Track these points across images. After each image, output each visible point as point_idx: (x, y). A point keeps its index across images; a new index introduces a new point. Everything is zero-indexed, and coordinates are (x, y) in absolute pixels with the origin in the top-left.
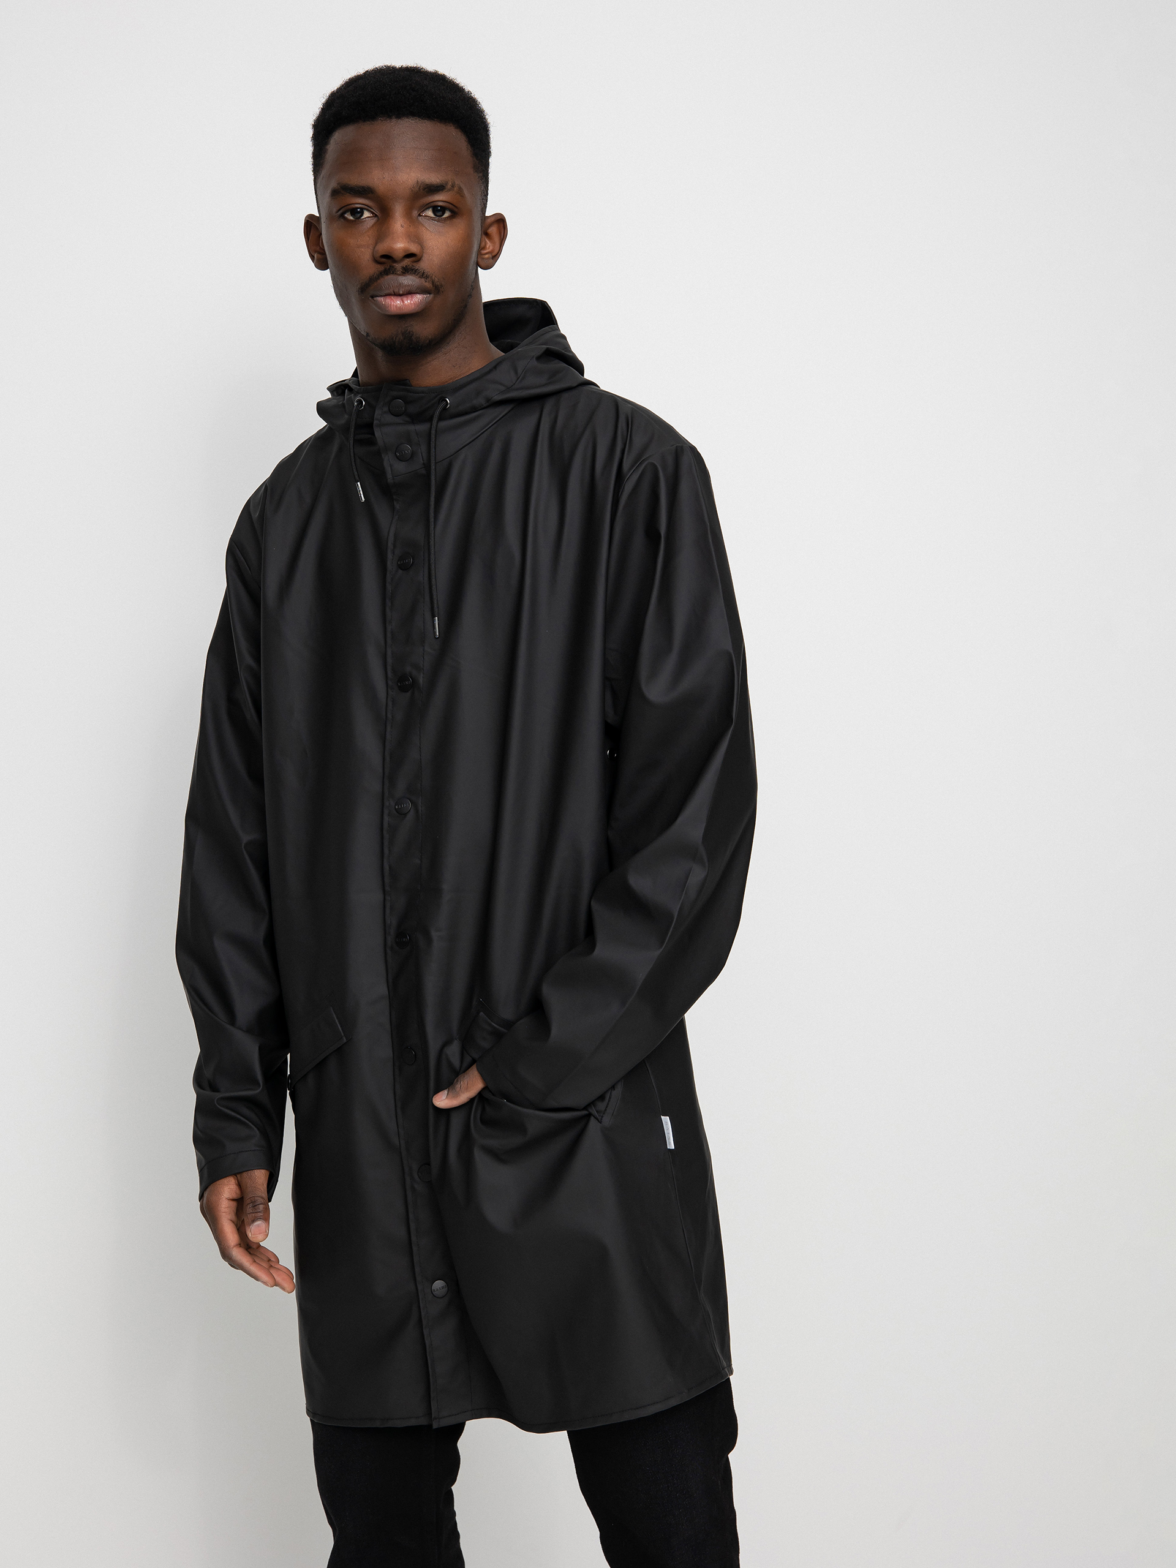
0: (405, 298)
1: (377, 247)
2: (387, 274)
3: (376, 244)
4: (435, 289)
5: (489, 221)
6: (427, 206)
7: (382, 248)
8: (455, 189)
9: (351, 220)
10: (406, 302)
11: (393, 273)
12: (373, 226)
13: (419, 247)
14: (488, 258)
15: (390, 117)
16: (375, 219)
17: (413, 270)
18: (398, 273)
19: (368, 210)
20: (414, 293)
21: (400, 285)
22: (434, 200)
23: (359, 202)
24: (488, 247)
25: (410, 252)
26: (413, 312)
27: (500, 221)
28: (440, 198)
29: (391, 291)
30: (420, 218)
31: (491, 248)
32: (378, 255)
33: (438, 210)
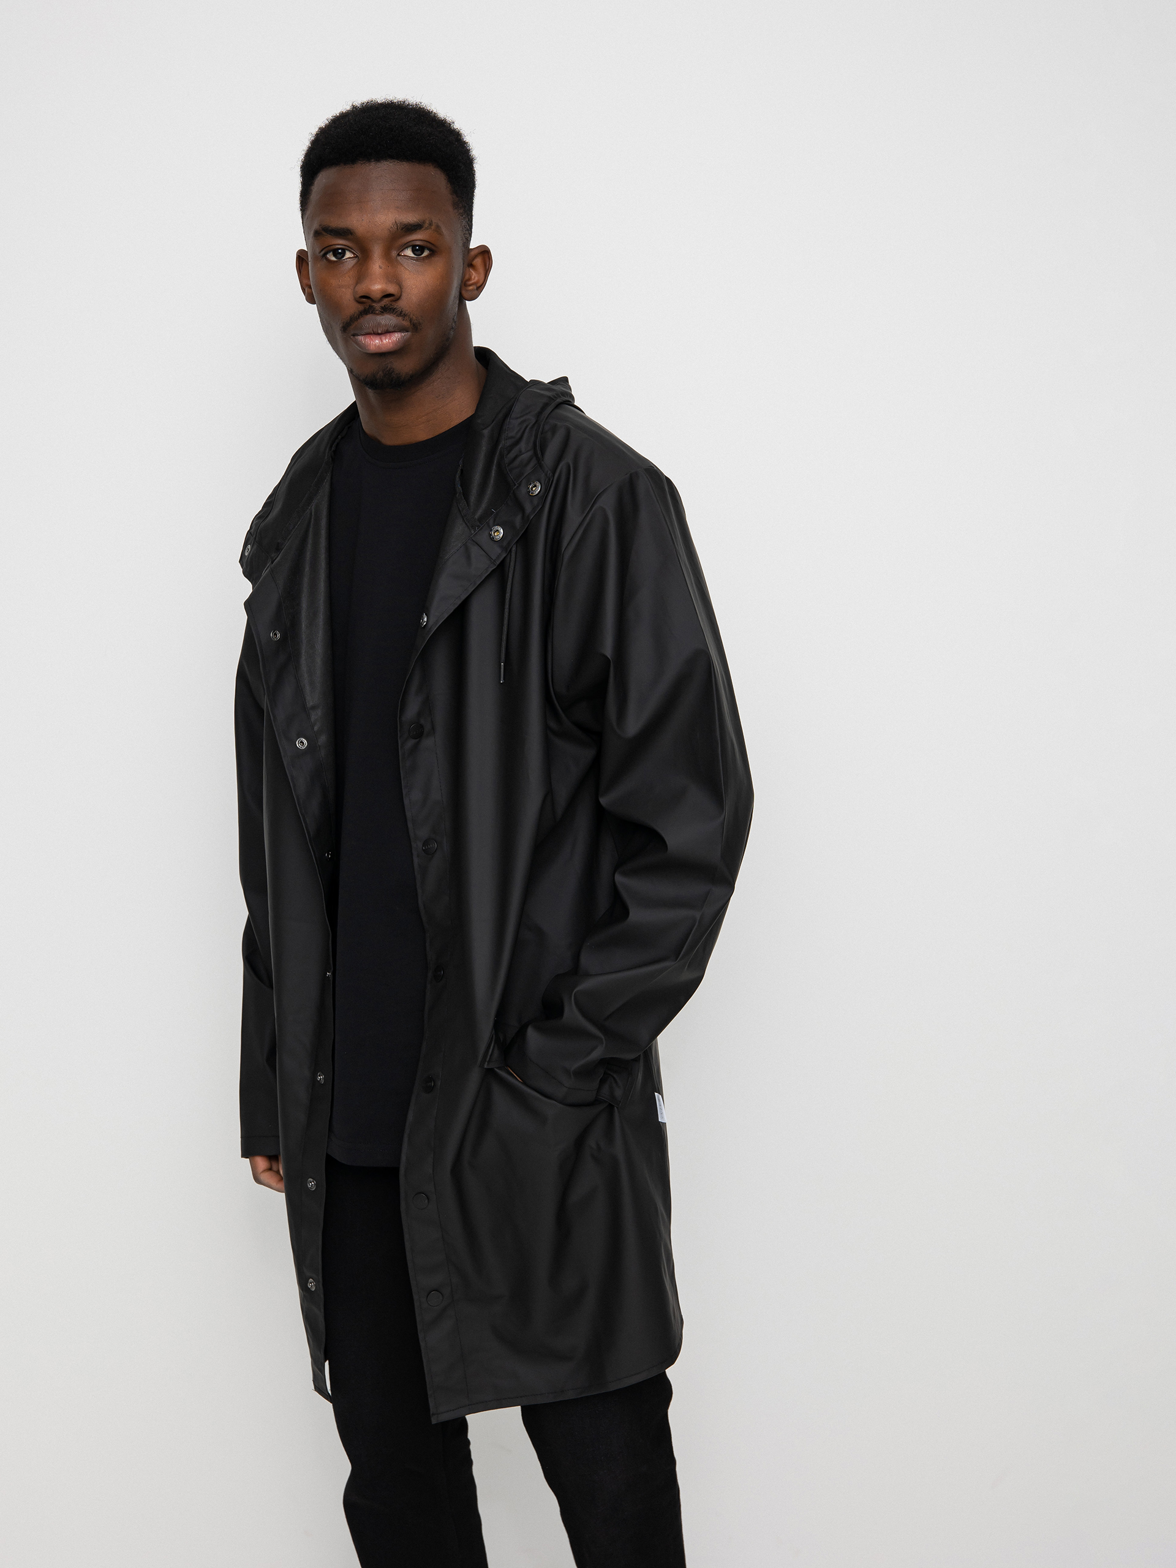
0: (383, 338)
1: (356, 288)
2: (366, 314)
3: (356, 284)
4: (415, 327)
5: (473, 253)
6: (405, 246)
7: (362, 289)
8: (433, 227)
9: (334, 261)
10: (384, 341)
11: (372, 313)
12: (353, 267)
13: (397, 287)
14: (472, 290)
15: (369, 160)
16: (355, 260)
17: (391, 309)
18: (377, 312)
19: (350, 251)
20: (393, 332)
21: (379, 324)
22: (411, 239)
23: (340, 242)
24: (473, 277)
25: (388, 293)
26: (392, 350)
27: (485, 253)
28: (418, 237)
29: (370, 331)
30: (399, 258)
31: (476, 279)
32: (358, 296)
33: (418, 250)
